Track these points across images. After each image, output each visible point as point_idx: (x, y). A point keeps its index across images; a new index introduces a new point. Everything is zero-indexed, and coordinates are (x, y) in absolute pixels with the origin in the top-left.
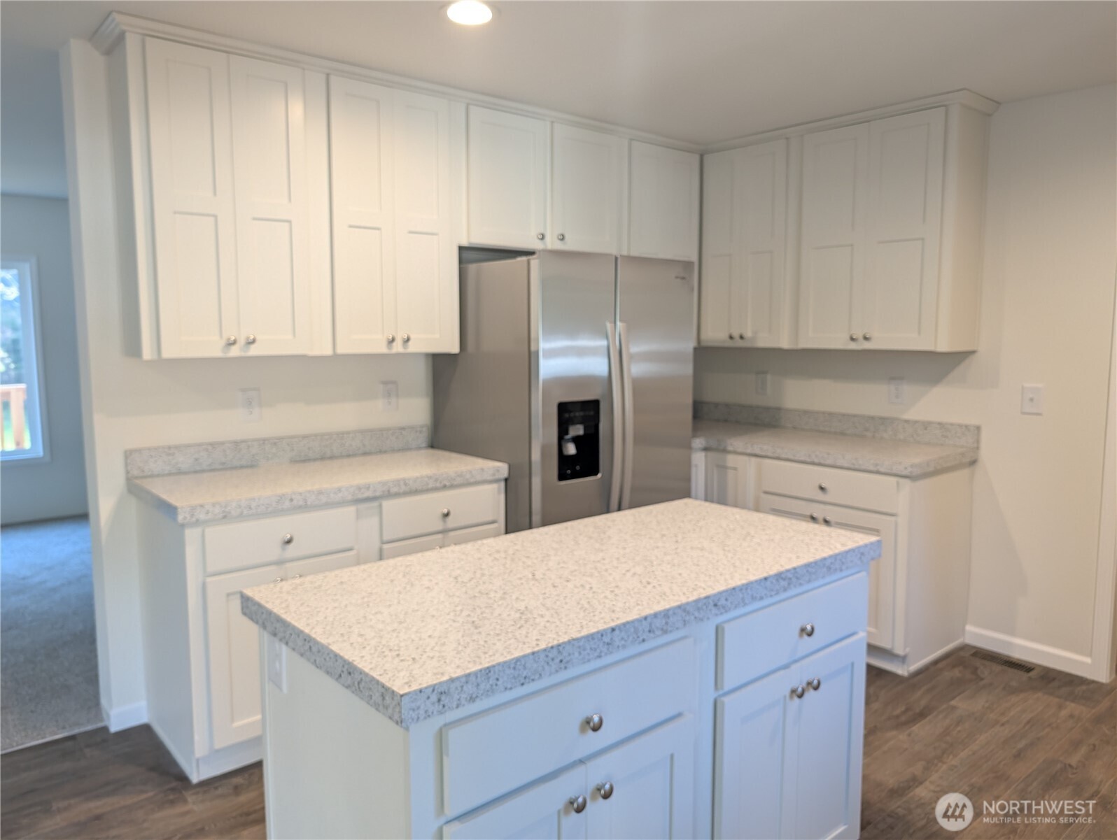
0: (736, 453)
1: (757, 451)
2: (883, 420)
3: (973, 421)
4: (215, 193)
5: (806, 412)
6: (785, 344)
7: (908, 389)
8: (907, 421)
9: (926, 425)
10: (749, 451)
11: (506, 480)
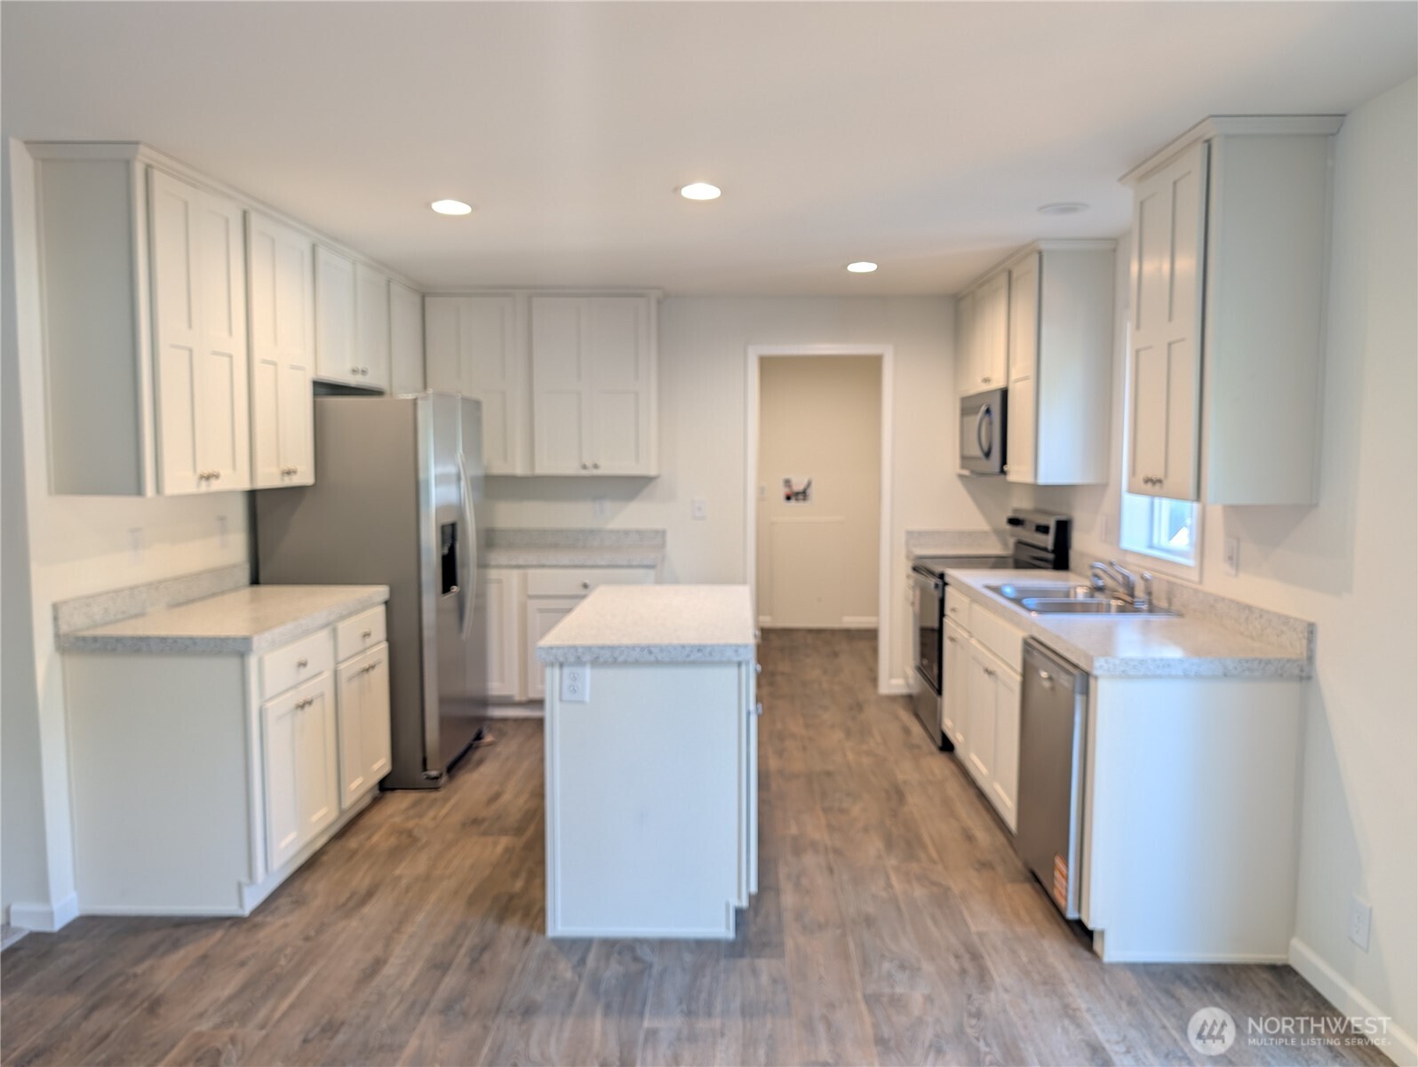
0: (499, 567)
1: (521, 562)
2: (592, 532)
3: (659, 526)
4: (190, 326)
5: (520, 531)
6: (519, 469)
7: (608, 505)
8: (612, 532)
9: (627, 533)
10: (514, 563)
11: (386, 603)
